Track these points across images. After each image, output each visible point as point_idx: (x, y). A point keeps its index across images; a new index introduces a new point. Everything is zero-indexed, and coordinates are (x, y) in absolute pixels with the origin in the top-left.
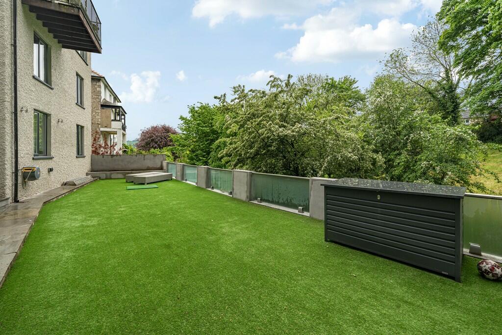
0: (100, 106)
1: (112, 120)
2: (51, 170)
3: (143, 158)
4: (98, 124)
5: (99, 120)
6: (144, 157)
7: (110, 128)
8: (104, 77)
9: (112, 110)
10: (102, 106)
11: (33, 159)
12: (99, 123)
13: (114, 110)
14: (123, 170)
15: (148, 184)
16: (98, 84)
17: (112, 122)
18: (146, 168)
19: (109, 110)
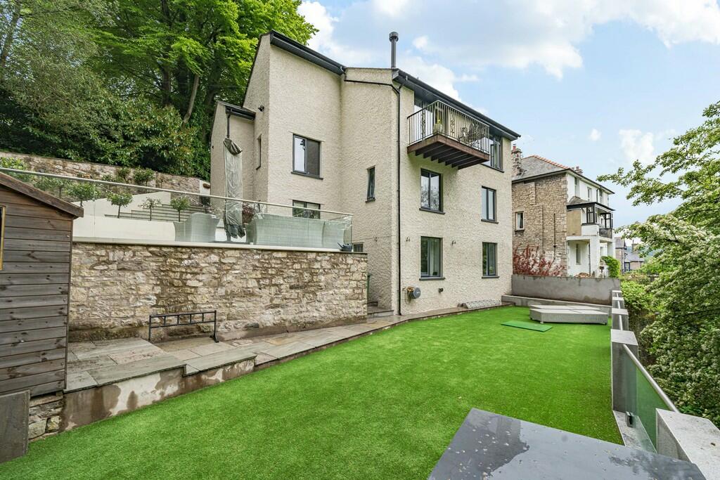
0: (566, 207)
1: (583, 224)
2: (441, 290)
3: (577, 283)
4: (564, 232)
5: (565, 227)
6: (580, 282)
7: (580, 235)
8: (569, 169)
9: (583, 211)
10: (569, 207)
11: (420, 280)
12: (565, 230)
13: (585, 209)
14: (548, 297)
15: (545, 323)
16: (562, 180)
17: (583, 227)
18: (582, 299)
19: (579, 210)
